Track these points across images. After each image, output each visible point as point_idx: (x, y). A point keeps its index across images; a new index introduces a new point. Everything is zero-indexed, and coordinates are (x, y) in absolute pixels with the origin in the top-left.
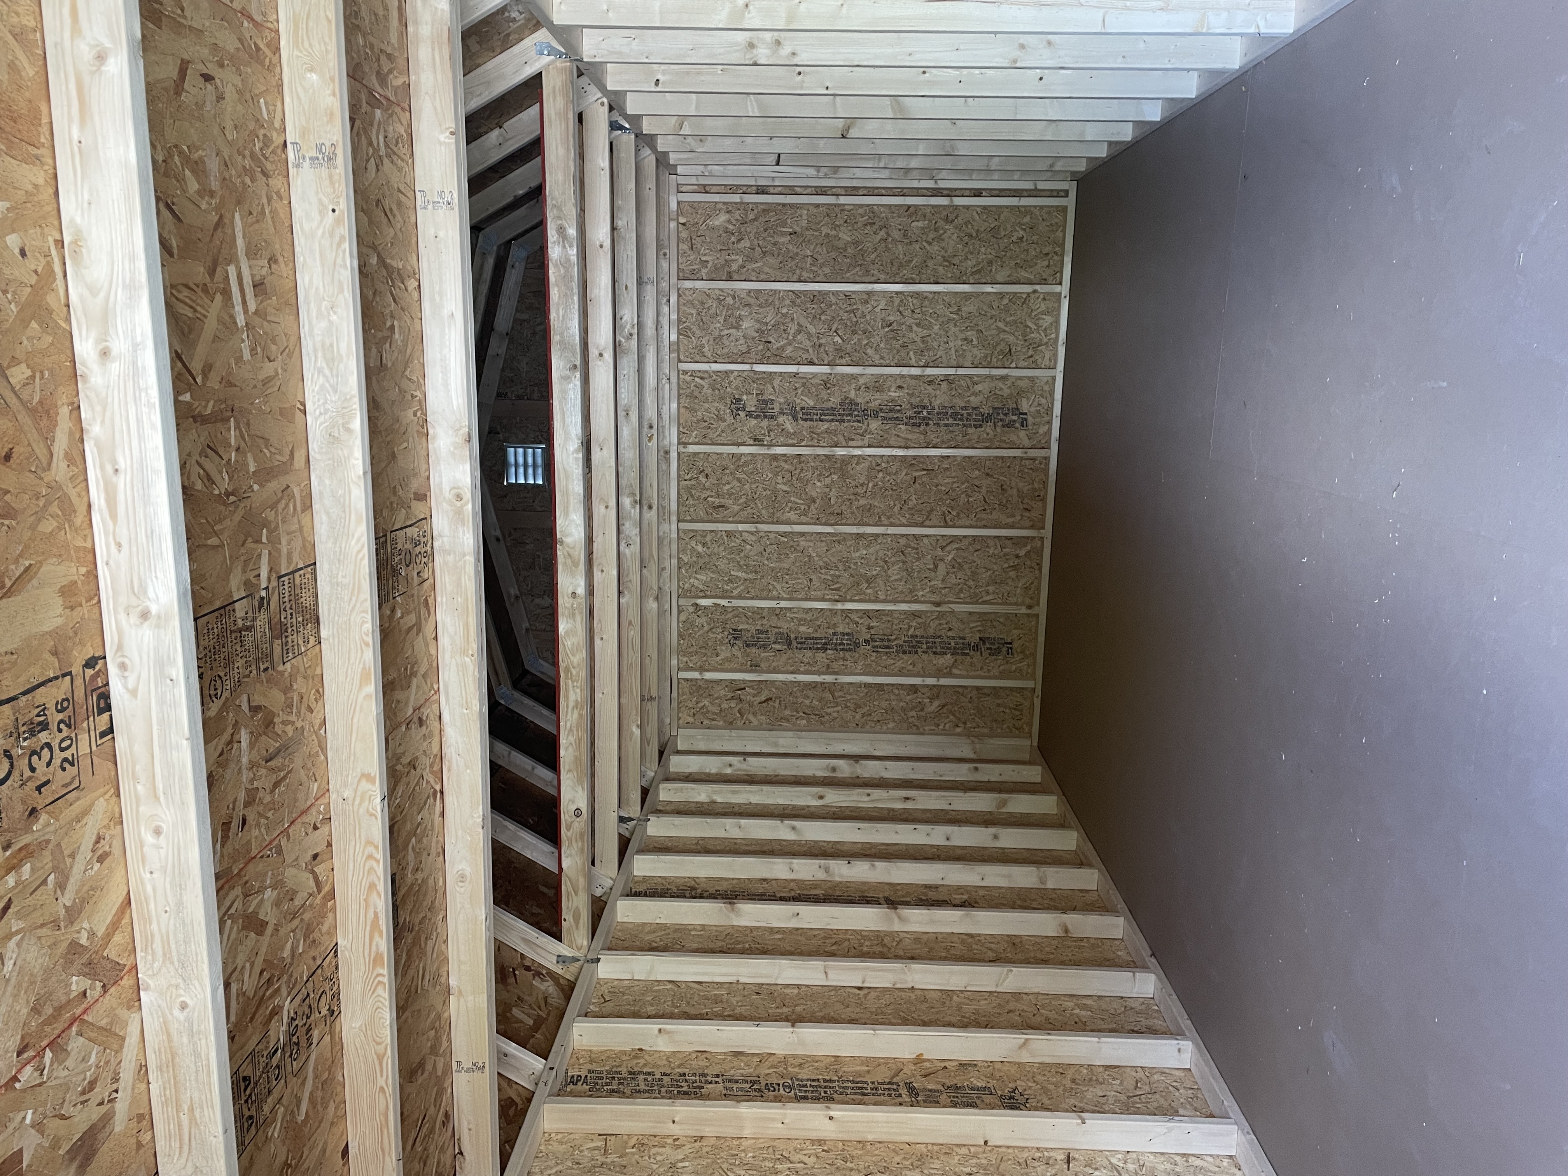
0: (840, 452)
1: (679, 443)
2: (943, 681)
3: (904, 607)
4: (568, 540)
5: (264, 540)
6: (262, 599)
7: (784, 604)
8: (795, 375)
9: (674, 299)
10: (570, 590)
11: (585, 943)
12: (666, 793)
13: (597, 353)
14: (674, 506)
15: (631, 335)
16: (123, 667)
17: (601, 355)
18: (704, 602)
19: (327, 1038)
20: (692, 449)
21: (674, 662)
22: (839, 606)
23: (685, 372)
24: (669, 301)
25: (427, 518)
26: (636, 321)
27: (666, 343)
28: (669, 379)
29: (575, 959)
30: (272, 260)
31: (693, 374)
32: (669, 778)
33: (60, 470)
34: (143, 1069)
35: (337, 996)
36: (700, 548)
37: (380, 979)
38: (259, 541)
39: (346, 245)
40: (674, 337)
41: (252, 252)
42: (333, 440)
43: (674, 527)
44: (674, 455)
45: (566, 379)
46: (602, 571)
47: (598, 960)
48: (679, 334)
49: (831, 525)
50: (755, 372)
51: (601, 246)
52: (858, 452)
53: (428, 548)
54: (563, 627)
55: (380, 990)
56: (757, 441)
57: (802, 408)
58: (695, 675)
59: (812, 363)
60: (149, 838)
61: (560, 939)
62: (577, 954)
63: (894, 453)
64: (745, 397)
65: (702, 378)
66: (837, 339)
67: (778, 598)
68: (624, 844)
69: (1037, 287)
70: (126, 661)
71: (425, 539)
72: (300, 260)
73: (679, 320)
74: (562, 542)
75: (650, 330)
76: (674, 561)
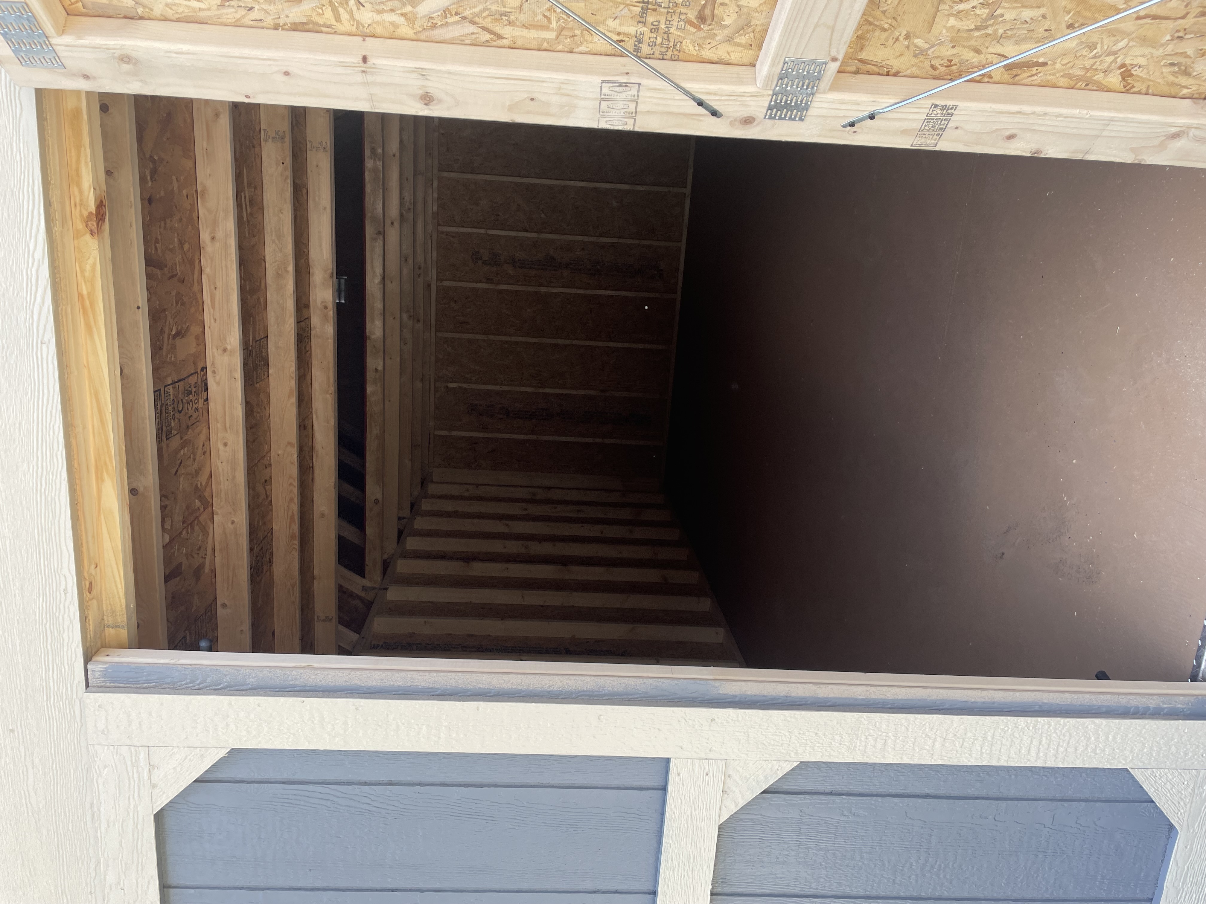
0: (543, 290)
1: (437, 280)
2: (606, 441)
3: (582, 392)
4: (373, 337)
5: (251, 323)
6: (250, 351)
7: (505, 388)
8: (515, 237)
9: (435, 184)
10: (374, 367)
11: (379, 579)
12: (426, 505)
13: (390, 222)
14: (433, 321)
15: (409, 209)
16: (214, 372)
17: (392, 223)
18: (452, 385)
19: (268, 573)
20: (446, 283)
21: (432, 424)
22: (541, 390)
23: (443, 233)
24: (432, 185)
25: (309, 318)
26: (413, 201)
27: (430, 212)
28: (431, 236)
29: (375, 588)
30: (255, 188)
31: (448, 234)
32: (427, 496)
33: (196, 287)
34: (214, 550)
35: (272, 553)
36: (450, 349)
37: (294, 546)
38: (249, 323)
39: (289, 181)
40: (435, 208)
41: (249, 185)
42: (278, 276)
43: (433, 335)
44: (434, 287)
45: (374, 239)
46: (391, 358)
47: (387, 589)
48: (439, 206)
49: (537, 338)
50: (489, 235)
51: (394, 156)
52: (555, 290)
53: (309, 334)
54: (369, 389)
55: (294, 552)
56: (489, 280)
57: (519, 260)
58: (445, 433)
59: (526, 230)
60: (221, 447)
61: (363, 576)
62: (375, 586)
63: (578, 292)
64: (482, 251)
65: (454, 237)
66: (543, 215)
67: (502, 384)
68: (400, 533)
69: (671, 189)
70: (216, 370)
71: (307, 329)
72: (265, 187)
73: (439, 198)
74: (370, 338)
75: (420, 206)
76: (433, 358)
